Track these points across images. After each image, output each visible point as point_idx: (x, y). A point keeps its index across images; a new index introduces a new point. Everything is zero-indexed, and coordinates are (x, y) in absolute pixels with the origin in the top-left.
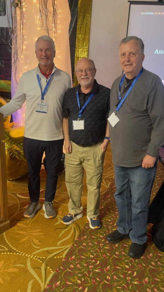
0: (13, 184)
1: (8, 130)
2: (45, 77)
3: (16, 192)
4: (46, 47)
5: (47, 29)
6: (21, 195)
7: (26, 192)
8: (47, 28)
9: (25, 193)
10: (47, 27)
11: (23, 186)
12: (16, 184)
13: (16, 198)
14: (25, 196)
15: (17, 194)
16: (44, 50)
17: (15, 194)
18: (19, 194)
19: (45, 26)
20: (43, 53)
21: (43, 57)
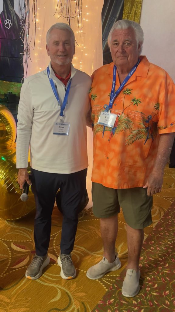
0: (11, 227)
1: (11, 153)
2: (62, 83)
3: (11, 241)
4: (63, 39)
5: (68, 17)
6: (17, 246)
7: (25, 241)
8: (68, 15)
9: (23, 242)
10: (68, 13)
11: (24, 231)
12: (15, 226)
13: (9, 250)
14: (21, 248)
15: (12, 243)
16: (61, 44)
17: (9, 244)
18: (15, 244)
19: (65, 11)
20: (60, 47)
21: (59, 54)
